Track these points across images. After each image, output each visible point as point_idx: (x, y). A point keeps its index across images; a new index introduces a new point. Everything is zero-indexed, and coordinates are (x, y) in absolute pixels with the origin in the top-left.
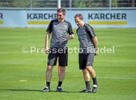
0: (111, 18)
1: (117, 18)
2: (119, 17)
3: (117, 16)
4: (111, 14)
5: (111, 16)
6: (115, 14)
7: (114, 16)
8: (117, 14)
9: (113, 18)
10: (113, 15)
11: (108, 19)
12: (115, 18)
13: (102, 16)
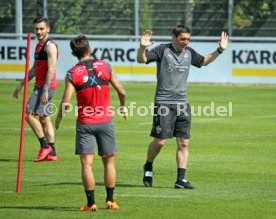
11: (132, 60)
13: (119, 53)
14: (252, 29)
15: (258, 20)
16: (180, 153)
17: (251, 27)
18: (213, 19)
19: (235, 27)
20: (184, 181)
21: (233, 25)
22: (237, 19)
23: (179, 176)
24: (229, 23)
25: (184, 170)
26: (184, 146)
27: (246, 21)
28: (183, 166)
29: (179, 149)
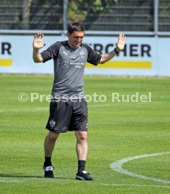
14: (86, 23)
15: (91, 15)
16: (79, 146)
17: (84, 21)
18: (49, 14)
19: (69, 22)
21: (68, 19)
22: (71, 14)
23: (79, 167)
24: (64, 18)
26: (83, 139)
27: (80, 16)
29: (79, 142)
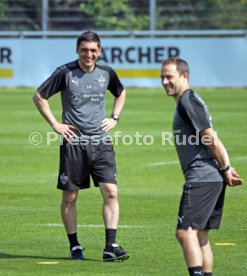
0: (140, 61)
1: (157, 61)
2: (160, 58)
3: (157, 55)
4: (140, 50)
5: (141, 55)
6: (149, 50)
7: (148, 55)
8: (157, 49)
9: (145, 59)
10: (145, 51)
11: (131, 61)
12: (149, 61)
13: (117, 53)
20: (114, 245)
25: (115, 230)
28: (114, 225)
